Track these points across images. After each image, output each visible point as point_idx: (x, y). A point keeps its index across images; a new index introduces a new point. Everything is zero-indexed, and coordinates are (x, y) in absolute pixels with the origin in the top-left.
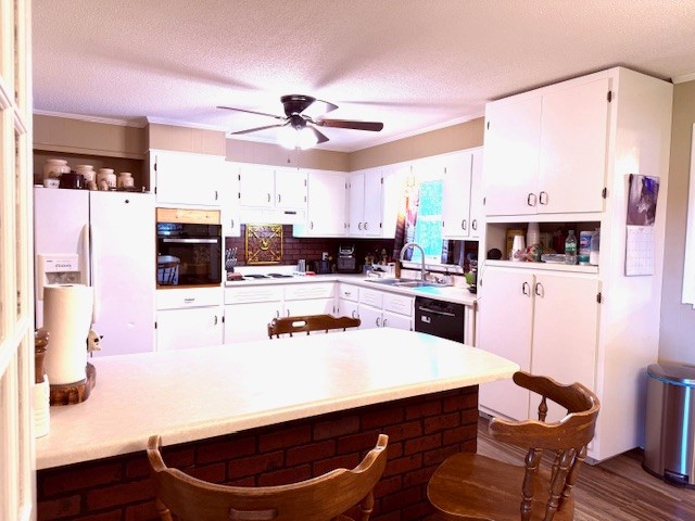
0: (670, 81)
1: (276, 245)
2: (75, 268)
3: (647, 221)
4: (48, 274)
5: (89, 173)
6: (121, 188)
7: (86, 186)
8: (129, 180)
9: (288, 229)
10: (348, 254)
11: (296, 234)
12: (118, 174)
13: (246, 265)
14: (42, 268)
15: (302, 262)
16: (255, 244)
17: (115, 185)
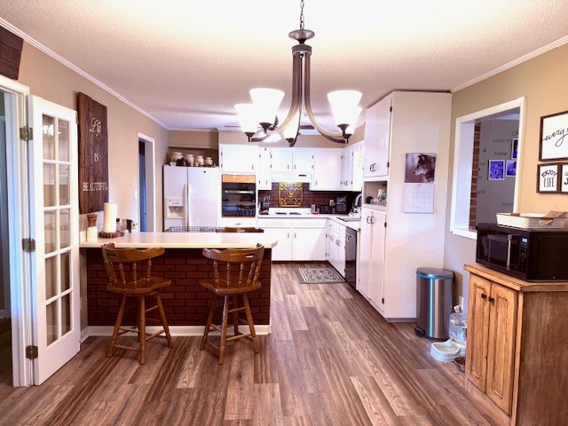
0: (448, 92)
1: (297, 195)
2: (181, 205)
3: (425, 180)
4: (170, 207)
5: (191, 158)
6: (206, 165)
7: (188, 165)
8: (210, 161)
9: (306, 186)
10: (341, 200)
11: (313, 188)
12: (205, 158)
13: (279, 207)
14: (168, 204)
15: (314, 206)
16: (285, 194)
17: (202, 164)
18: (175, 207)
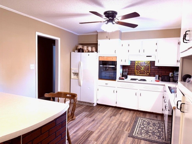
1: (147, 68)
4: (74, 73)
6: (92, 52)
7: (83, 51)
8: (94, 49)
9: (153, 63)
11: (157, 64)
12: (92, 48)
13: (135, 75)
14: (72, 71)
15: (157, 76)
16: (139, 68)
17: (90, 51)
18: (76, 73)
